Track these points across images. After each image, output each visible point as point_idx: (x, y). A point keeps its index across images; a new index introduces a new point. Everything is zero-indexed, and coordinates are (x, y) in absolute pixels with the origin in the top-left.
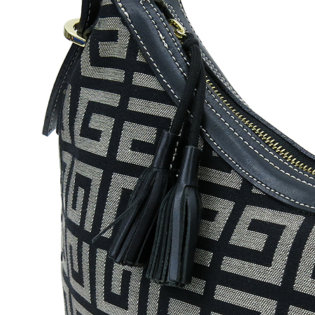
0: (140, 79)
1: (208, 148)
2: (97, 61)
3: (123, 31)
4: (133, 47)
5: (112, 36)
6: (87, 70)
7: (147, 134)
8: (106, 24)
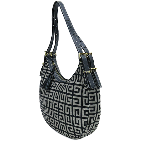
0: (48, 69)
1: (53, 76)
2: (45, 67)
3: (47, 63)
4: (48, 65)
5: (46, 64)
6: (44, 68)
7: (48, 75)
8: (46, 62)
